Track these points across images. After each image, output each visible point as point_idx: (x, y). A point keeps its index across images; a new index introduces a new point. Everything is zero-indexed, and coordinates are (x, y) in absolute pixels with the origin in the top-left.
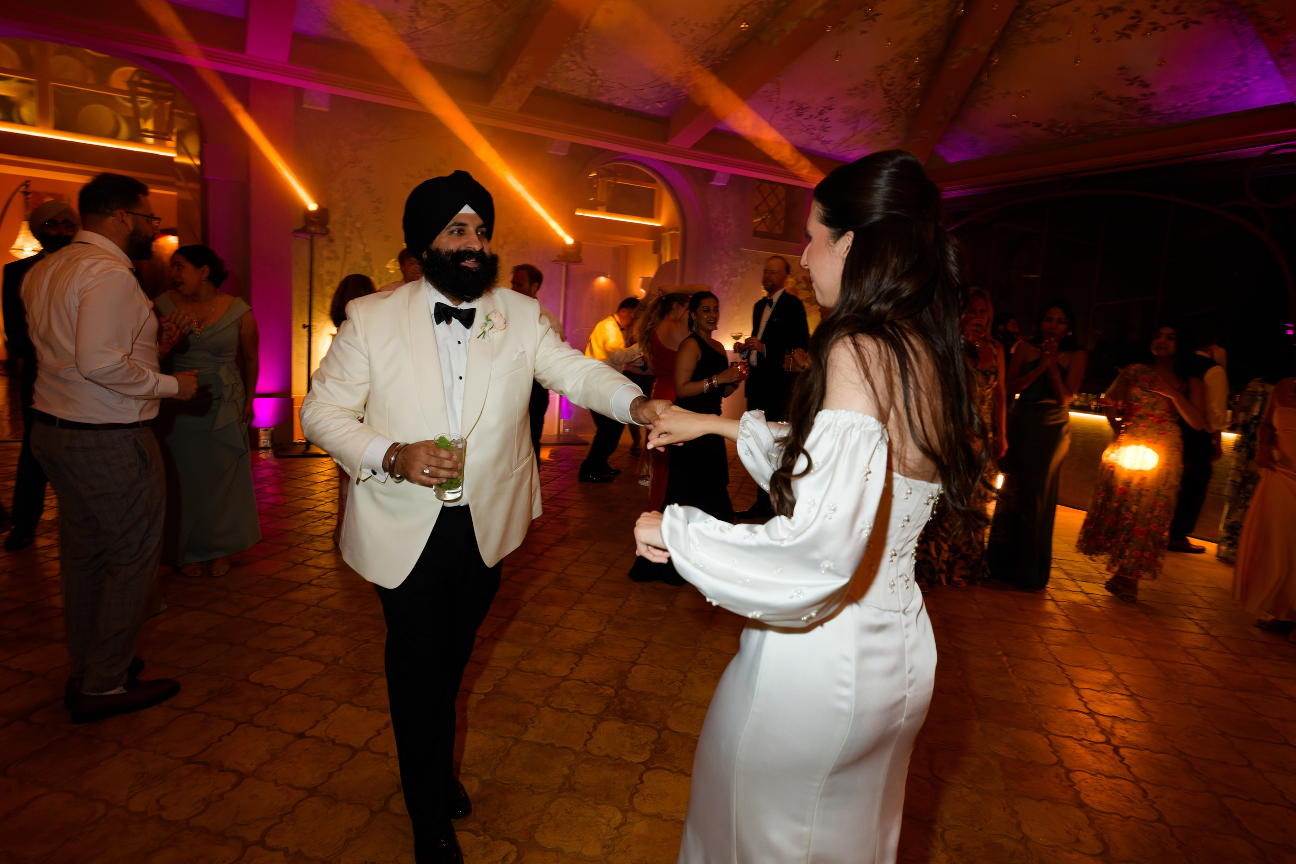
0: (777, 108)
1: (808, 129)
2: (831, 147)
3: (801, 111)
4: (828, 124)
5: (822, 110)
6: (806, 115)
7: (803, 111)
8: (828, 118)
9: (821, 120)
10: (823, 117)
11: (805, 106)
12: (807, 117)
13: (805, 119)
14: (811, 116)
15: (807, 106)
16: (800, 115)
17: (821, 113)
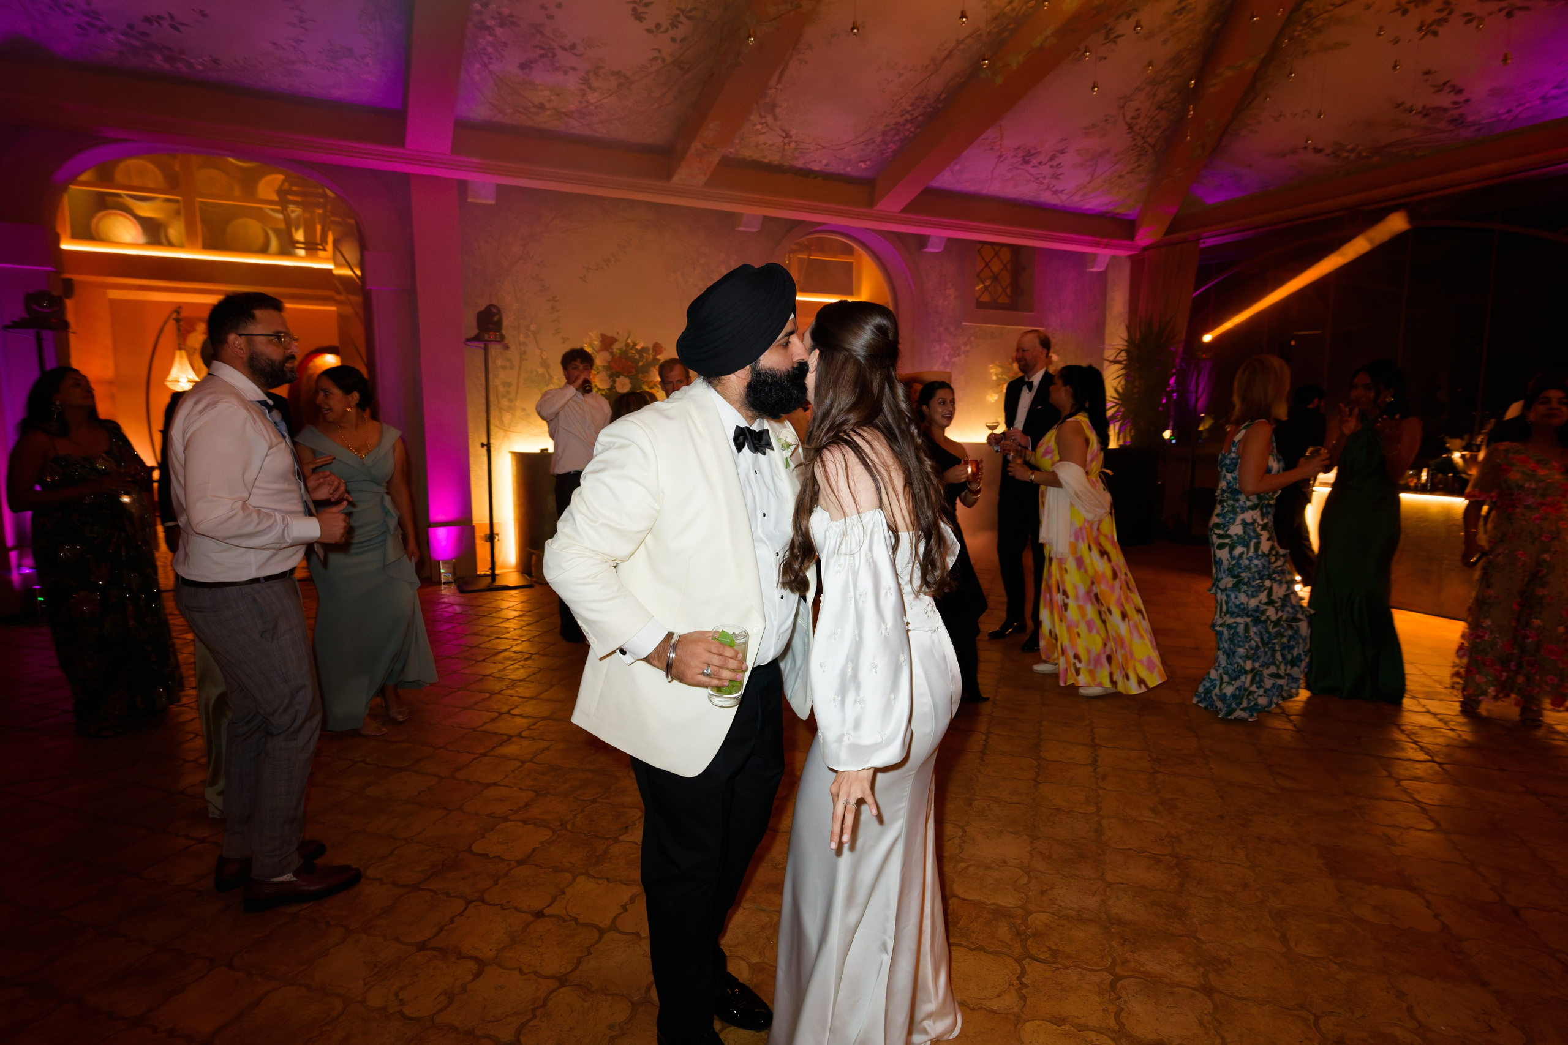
0: (1000, 156)
1: (1037, 179)
2: (1064, 197)
3: (1027, 158)
4: (1060, 171)
5: (1054, 154)
6: (1034, 162)
7: (1032, 157)
8: (1060, 164)
9: (1051, 166)
10: (1055, 163)
11: (1033, 152)
12: (1036, 164)
13: (1034, 167)
14: (1040, 163)
15: (1037, 151)
16: (1027, 163)
17: (1051, 159)
